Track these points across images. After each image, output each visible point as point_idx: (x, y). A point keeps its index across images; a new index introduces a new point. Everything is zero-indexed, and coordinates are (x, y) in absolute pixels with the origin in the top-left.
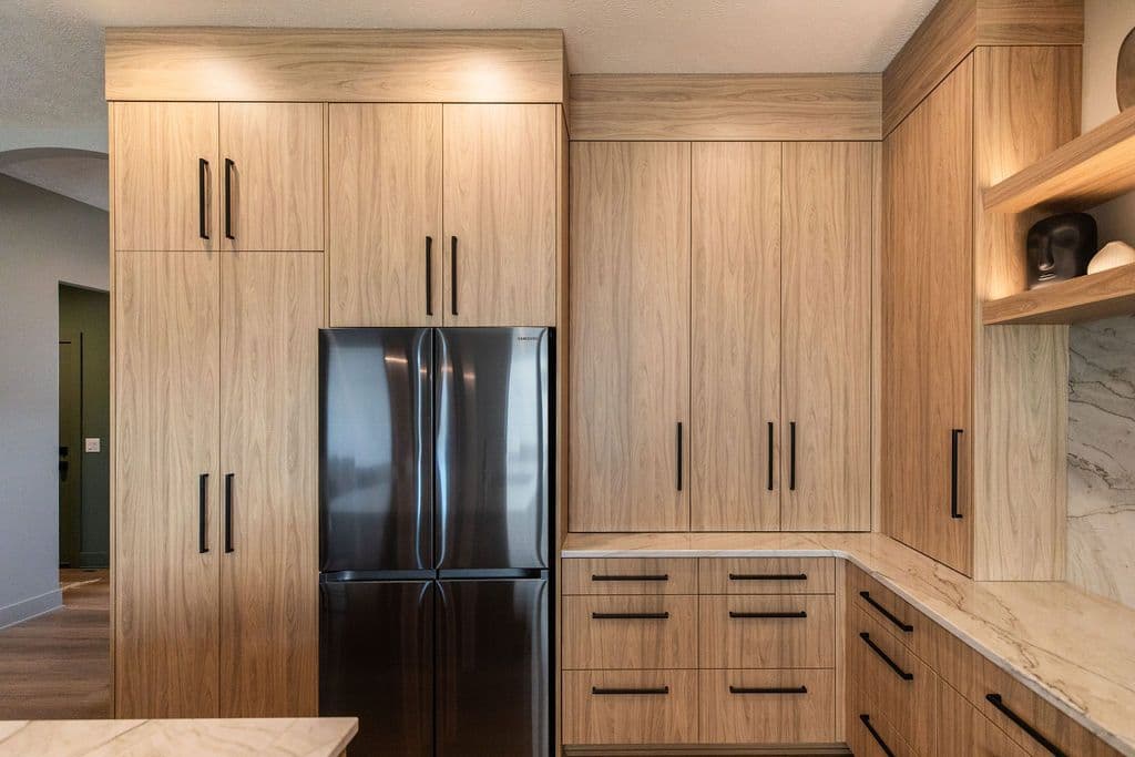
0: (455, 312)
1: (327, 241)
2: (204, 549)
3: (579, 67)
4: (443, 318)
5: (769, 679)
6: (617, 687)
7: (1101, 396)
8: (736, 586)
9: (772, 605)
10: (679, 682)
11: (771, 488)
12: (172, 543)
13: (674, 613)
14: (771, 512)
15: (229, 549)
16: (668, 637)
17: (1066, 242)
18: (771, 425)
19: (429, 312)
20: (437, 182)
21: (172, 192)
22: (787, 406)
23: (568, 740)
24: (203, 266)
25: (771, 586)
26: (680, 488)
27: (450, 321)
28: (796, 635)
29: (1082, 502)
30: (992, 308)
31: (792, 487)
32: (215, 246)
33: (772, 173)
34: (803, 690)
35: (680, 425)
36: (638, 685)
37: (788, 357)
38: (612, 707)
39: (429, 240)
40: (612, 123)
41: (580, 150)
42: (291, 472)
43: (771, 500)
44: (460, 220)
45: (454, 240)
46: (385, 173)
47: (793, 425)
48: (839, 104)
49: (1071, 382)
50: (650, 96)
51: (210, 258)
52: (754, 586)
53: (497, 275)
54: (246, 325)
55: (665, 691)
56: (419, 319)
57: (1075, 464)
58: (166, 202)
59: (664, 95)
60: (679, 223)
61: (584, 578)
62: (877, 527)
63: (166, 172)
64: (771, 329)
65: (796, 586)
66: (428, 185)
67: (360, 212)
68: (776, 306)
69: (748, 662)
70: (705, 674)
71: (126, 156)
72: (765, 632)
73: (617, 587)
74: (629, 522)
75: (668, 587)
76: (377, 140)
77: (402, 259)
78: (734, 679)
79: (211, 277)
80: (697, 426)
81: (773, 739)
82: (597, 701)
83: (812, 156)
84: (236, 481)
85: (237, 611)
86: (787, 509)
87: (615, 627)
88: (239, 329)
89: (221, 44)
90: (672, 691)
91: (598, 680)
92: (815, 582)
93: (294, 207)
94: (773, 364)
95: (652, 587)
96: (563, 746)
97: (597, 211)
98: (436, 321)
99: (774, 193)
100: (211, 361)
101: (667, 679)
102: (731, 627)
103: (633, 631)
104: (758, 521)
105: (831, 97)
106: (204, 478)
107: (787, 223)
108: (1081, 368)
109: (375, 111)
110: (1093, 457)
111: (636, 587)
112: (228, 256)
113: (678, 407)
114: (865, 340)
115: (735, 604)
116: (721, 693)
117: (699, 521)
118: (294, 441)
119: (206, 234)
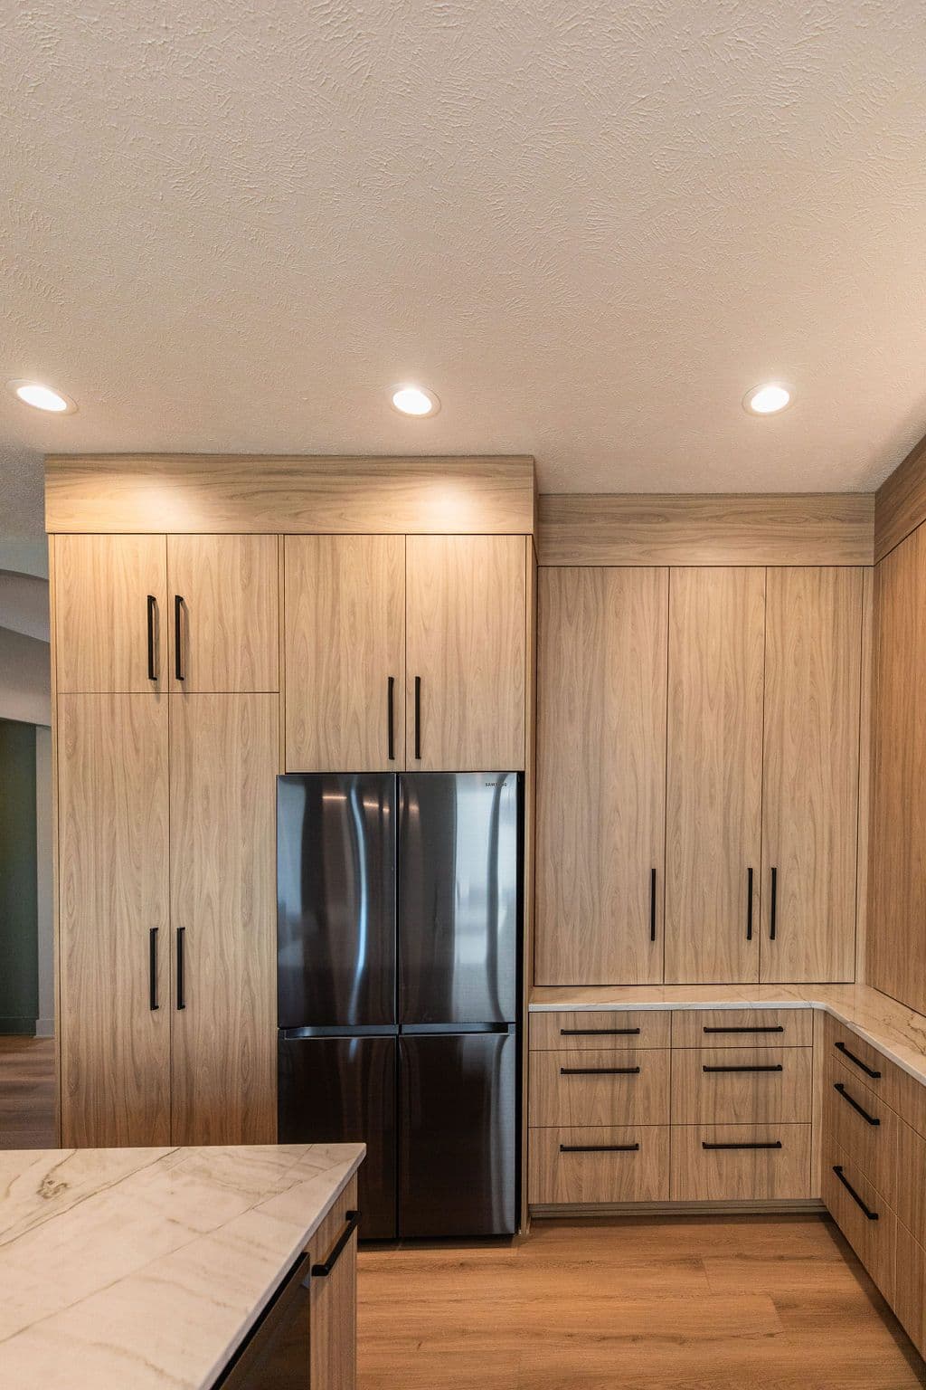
0: (418, 756)
1: (282, 680)
2: (154, 1006)
3: (550, 487)
4: (405, 762)
5: (744, 1134)
6: (585, 1144)
8: (710, 1040)
9: (747, 1058)
10: (650, 1140)
11: (749, 937)
12: (119, 1002)
13: (646, 1069)
14: (750, 961)
15: (181, 1006)
16: (639, 1094)
18: (750, 871)
19: (391, 757)
20: (399, 618)
21: (117, 630)
22: (768, 850)
23: (534, 1200)
24: (152, 710)
25: (746, 1039)
26: (653, 938)
27: (413, 766)
28: (771, 1088)
31: (772, 937)
32: (164, 688)
33: (755, 600)
34: (778, 1145)
35: (654, 871)
36: (608, 1143)
37: (770, 800)
38: (580, 1164)
39: (391, 681)
40: (585, 547)
41: (550, 575)
42: (245, 925)
43: (749, 949)
44: (424, 659)
45: (418, 680)
46: (344, 607)
47: (774, 871)
48: (829, 526)
50: (626, 518)
51: (158, 699)
52: (729, 1040)
53: (463, 718)
54: (197, 770)
55: (636, 1147)
56: (380, 764)
58: (111, 641)
59: (641, 517)
60: (656, 655)
61: (552, 1033)
62: (861, 978)
63: (111, 609)
64: (753, 766)
65: (772, 1038)
66: (390, 623)
67: (318, 651)
68: (758, 744)
69: (723, 1116)
70: (677, 1130)
71: (68, 592)
72: (739, 1086)
73: (586, 1042)
74: (598, 974)
75: (640, 1041)
76: (336, 573)
77: (362, 699)
78: (707, 1135)
79: (160, 721)
80: (672, 870)
81: (746, 1195)
82: (566, 1160)
83: (799, 582)
84: (187, 936)
85: (188, 1069)
86: (766, 959)
87: (584, 1083)
88: (189, 775)
89: (170, 472)
90: (643, 1147)
91: (566, 1138)
92: (792, 1035)
93: (247, 647)
94: (753, 809)
95: (623, 1041)
96: (530, 1205)
97: (568, 642)
98: (398, 766)
99: (757, 621)
100: (160, 809)
101: (637, 1136)
102: (704, 1081)
103: (603, 1086)
104: (736, 973)
105: (821, 520)
106: (154, 932)
107: (771, 654)
109: (333, 544)
111: (606, 1042)
112: (178, 698)
113: (653, 851)
114: (853, 780)
115: (709, 1058)
116: (693, 1148)
117: (674, 973)
118: (249, 893)
119: (154, 675)
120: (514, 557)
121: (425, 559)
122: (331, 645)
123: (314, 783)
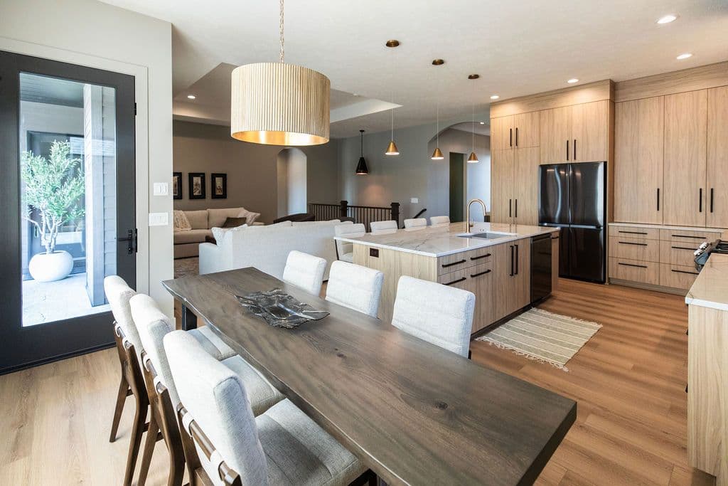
0: (575, 159)
1: (540, 144)
2: (510, 216)
4: (572, 160)
6: (628, 264)
8: (673, 239)
10: (651, 266)
11: (700, 211)
12: (503, 215)
13: (649, 245)
14: (701, 220)
15: (516, 216)
16: (647, 252)
18: (701, 189)
19: (568, 159)
20: (570, 126)
21: (504, 136)
22: (709, 183)
23: (610, 276)
24: (511, 152)
25: (690, 240)
26: (658, 210)
27: (573, 161)
31: (712, 211)
32: (513, 148)
35: (658, 190)
36: (636, 264)
37: (710, 165)
38: (625, 268)
39: (568, 141)
40: (631, 95)
42: (531, 200)
43: (701, 216)
44: (577, 135)
45: (575, 141)
47: (712, 190)
52: (683, 239)
53: (588, 148)
54: (520, 165)
55: (646, 267)
56: (564, 161)
58: (503, 138)
59: (655, 82)
61: (616, 233)
63: (502, 132)
66: (567, 127)
67: (549, 136)
68: (705, 147)
69: (678, 263)
70: (662, 265)
71: (494, 130)
72: (687, 254)
73: (628, 235)
75: (647, 236)
76: (553, 117)
77: (560, 147)
78: (673, 267)
79: (512, 155)
80: (666, 189)
82: (620, 267)
84: (518, 201)
86: (709, 220)
87: (627, 246)
88: (518, 166)
90: (649, 268)
91: (621, 261)
93: (532, 137)
94: (702, 167)
95: (641, 236)
96: (609, 278)
98: (569, 162)
100: (512, 174)
101: (646, 264)
102: (673, 252)
103: (634, 248)
104: (695, 223)
106: (510, 200)
107: (710, 118)
109: (553, 111)
111: (635, 236)
112: (516, 150)
113: (658, 183)
115: (674, 244)
116: (668, 270)
117: (667, 220)
118: (532, 192)
119: (511, 145)
122: (552, 134)
123: (544, 168)
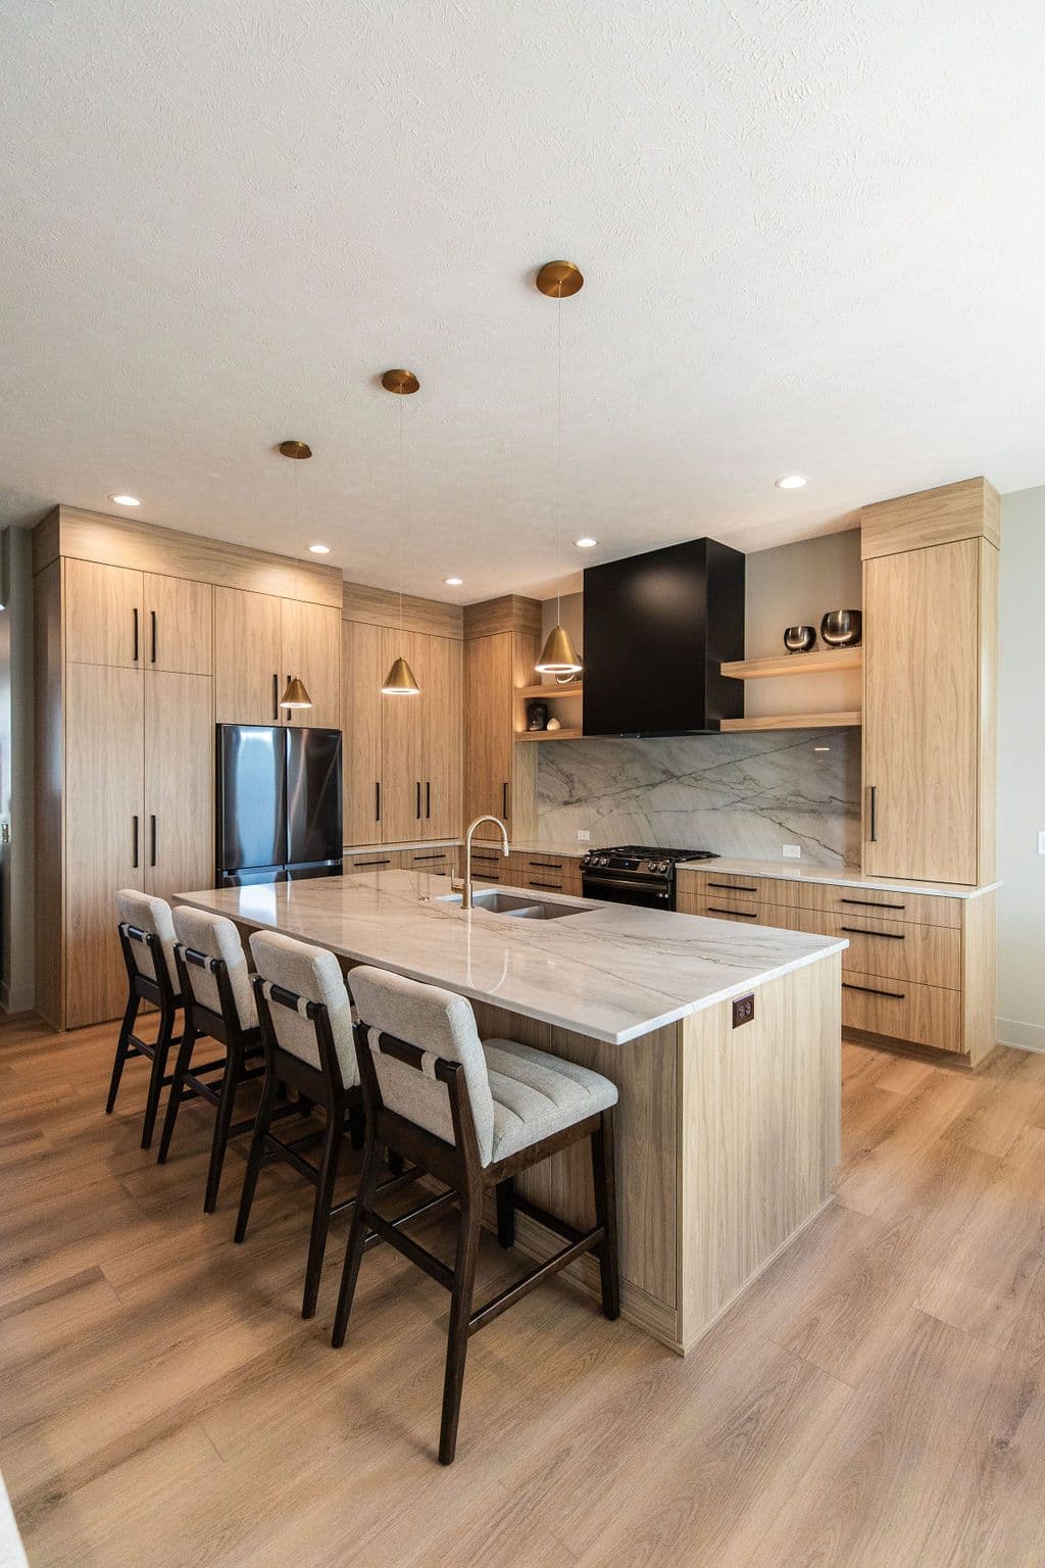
0: (289, 718)
1: (214, 670)
2: (136, 865)
3: (350, 586)
4: (281, 720)
7: (548, 769)
11: (419, 817)
14: (418, 829)
15: (153, 864)
17: (540, 714)
18: (419, 784)
19: (276, 718)
20: (278, 642)
21: (110, 626)
22: (426, 774)
24: (132, 679)
26: (378, 819)
27: (284, 724)
29: (543, 809)
30: (518, 735)
31: (427, 817)
32: (141, 666)
33: (418, 649)
35: (378, 784)
37: (425, 749)
39: (275, 676)
43: (418, 823)
44: (292, 667)
45: (289, 677)
46: (249, 632)
47: (428, 784)
48: (446, 619)
49: (539, 764)
51: (137, 673)
54: (162, 717)
56: (269, 720)
57: (541, 795)
58: (105, 632)
60: (377, 672)
63: (105, 613)
64: (418, 732)
65: (440, 860)
66: (274, 644)
67: (235, 655)
68: (420, 720)
71: (75, 597)
74: (352, 841)
76: (245, 614)
77: (260, 684)
79: (139, 688)
80: (385, 784)
83: (436, 644)
84: (158, 821)
86: (425, 828)
88: (158, 721)
89: (145, 534)
93: (193, 647)
94: (419, 752)
98: (278, 723)
100: (139, 741)
104: (413, 836)
105: (443, 615)
106: (136, 819)
108: (542, 759)
109: (243, 596)
110: (545, 792)
112: (150, 674)
113: (377, 774)
114: (457, 741)
117: (386, 839)
118: (194, 794)
119: (136, 658)
120: (333, 617)
121: (291, 613)
122: (242, 652)
